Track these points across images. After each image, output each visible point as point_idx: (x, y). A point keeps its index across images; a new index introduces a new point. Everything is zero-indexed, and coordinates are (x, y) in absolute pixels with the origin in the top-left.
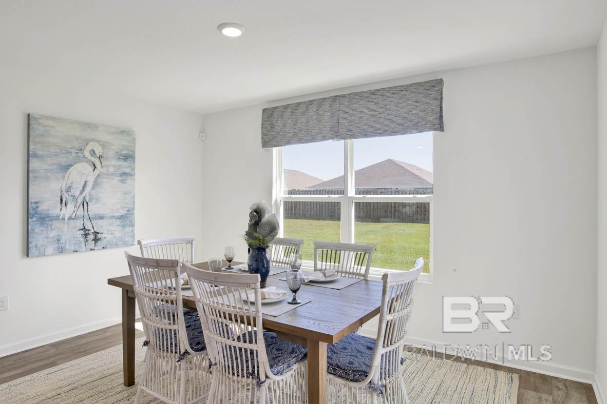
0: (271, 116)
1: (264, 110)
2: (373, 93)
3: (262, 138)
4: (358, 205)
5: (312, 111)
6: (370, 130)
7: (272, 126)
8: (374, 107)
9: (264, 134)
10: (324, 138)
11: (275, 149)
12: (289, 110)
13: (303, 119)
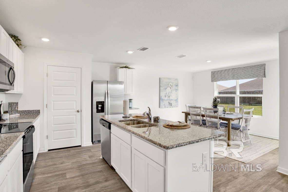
0: (214, 74)
1: (212, 72)
2: (244, 68)
3: (211, 79)
4: (240, 97)
5: (226, 72)
6: (243, 77)
7: (214, 76)
8: (245, 71)
9: (212, 78)
10: (230, 79)
11: (215, 82)
12: (219, 72)
13: (223, 74)
